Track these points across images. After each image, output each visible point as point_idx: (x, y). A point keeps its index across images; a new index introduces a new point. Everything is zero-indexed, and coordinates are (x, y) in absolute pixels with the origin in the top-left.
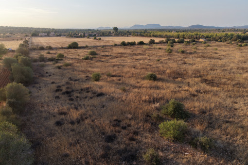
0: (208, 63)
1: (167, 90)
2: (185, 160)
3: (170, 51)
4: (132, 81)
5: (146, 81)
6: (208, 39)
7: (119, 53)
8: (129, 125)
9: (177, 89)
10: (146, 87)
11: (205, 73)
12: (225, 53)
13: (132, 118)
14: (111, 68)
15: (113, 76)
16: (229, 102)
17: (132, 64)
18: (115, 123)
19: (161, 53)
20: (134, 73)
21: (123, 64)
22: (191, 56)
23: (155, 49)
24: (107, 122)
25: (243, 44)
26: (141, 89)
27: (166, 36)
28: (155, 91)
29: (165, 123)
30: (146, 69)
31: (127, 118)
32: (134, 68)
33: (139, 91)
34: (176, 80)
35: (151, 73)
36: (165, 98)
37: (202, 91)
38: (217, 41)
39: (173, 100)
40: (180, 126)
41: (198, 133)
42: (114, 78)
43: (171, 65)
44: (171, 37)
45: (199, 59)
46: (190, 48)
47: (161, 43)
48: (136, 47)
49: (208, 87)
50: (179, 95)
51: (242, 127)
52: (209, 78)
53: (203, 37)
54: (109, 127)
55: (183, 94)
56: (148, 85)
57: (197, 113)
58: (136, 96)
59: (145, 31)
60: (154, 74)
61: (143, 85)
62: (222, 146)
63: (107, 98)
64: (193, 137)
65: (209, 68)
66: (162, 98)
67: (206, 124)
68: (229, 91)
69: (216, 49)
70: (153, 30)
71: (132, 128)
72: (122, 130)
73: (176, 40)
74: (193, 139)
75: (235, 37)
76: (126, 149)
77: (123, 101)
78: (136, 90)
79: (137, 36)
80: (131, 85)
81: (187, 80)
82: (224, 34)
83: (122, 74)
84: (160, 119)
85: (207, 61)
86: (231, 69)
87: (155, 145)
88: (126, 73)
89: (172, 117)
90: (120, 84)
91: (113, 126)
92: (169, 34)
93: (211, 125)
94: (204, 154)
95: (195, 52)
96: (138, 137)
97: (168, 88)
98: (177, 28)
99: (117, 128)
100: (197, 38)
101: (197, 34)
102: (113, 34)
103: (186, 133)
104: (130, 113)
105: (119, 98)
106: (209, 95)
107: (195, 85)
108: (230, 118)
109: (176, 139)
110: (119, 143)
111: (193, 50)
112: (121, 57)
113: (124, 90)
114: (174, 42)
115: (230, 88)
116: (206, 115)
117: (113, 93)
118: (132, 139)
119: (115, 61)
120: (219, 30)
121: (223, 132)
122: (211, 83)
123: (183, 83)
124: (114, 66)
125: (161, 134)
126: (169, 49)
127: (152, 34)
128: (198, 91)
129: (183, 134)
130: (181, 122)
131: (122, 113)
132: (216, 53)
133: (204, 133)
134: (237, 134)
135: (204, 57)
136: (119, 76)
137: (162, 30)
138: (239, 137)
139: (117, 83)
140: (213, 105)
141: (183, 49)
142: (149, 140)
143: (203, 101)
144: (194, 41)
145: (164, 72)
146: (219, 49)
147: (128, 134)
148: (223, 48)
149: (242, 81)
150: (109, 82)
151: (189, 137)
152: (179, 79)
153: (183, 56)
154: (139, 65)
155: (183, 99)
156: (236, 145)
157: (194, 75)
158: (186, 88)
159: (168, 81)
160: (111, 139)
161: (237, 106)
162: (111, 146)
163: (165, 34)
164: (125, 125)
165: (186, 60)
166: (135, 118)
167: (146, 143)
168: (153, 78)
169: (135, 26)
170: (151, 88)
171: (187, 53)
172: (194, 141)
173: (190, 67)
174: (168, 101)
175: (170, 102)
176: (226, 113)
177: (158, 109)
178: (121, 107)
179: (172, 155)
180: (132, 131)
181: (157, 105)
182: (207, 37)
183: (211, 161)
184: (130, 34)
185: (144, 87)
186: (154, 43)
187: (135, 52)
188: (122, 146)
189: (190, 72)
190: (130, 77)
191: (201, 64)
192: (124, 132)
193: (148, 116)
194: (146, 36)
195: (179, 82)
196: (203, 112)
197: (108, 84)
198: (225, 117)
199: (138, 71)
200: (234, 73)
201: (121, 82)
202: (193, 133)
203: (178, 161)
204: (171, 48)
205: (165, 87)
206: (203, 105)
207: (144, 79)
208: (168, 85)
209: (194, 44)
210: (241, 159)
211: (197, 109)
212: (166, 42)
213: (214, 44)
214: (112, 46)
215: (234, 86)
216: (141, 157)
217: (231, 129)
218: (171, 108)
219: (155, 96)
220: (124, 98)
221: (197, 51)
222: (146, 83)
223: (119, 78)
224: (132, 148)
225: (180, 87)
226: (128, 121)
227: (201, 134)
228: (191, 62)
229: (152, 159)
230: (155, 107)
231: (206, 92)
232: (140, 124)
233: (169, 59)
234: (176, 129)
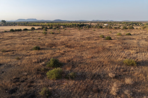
0: (67, 38)
1: (48, 54)
2: (64, 87)
3: (46, 34)
4: (24, 52)
5: (33, 51)
6: (65, 26)
7: (10, 37)
8: (27, 79)
9: (54, 52)
10: (34, 55)
11: (67, 43)
12: (74, 33)
13: (28, 74)
14: (5, 46)
15: (7, 51)
16: (79, 54)
17: (22, 42)
18: (15, 80)
19: (40, 34)
20: (24, 47)
21: (14, 43)
22: (58, 35)
23: (36, 32)
24: (8, 81)
25: (81, 28)
26: (31, 56)
27: (41, 25)
28: (41, 56)
29: (50, 71)
30: (32, 44)
31: (24, 75)
32: (24, 44)
33: (30, 57)
34: (52, 48)
35: (36, 46)
36: (48, 58)
37: (66, 51)
38: (69, 27)
39: (52, 59)
40: (58, 71)
41: (68, 72)
42: (8, 53)
43: (48, 41)
44: (45, 26)
45: (62, 36)
46: (56, 31)
47: (39, 29)
48: (22, 32)
49: (69, 49)
50: (55, 55)
51: (87, 64)
52: (69, 44)
53: (62, 25)
54: (11, 84)
55: (57, 55)
56: (35, 53)
57: (66, 62)
58: (28, 61)
59: (27, 23)
60: (38, 46)
61: (32, 53)
62: (80, 74)
63: (5, 66)
64: (66, 74)
65: (68, 40)
66: (45, 59)
67: (71, 67)
68: (78, 49)
69: (70, 31)
70: (33, 22)
71: (29, 80)
72: (22, 83)
73: (48, 27)
74: (66, 75)
75: (77, 25)
76: (27, 94)
77: (19, 66)
78: (27, 57)
79: (22, 25)
80: (23, 55)
81: (58, 47)
82: (72, 24)
83: (14, 49)
84: (47, 70)
85: (66, 37)
86: (78, 40)
87: (46, 85)
88: (18, 48)
89: (53, 67)
90: (14, 56)
91: (14, 82)
92: (43, 24)
93: (74, 66)
94: (73, 81)
95: (60, 33)
96: (35, 84)
97: (48, 53)
98: (47, 21)
99: (17, 83)
100: (59, 26)
101: (59, 24)
102: (2, 25)
103: (62, 73)
104: (25, 72)
105: (15, 64)
106: (70, 53)
107: (62, 49)
108: (81, 61)
109: (58, 78)
110: (20, 92)
111: (58, 32)
112: (12, 39)
113: (19, 59)
114: (47, 28)
115: (79, 48)
116: (70, 62)
117: (9, 62)
118: (30, 86)
119: (7, 42)
120: (69, 22)
121: (79, 68)
122: (70, 47)
123: (56, 49)
124: (7, 45)
125: (49, 78)
126: (45, 32)
127: (32, 24)
128: (65, 52)
129: (61, 74)
130: (59, 69)
131: (19, 73)
132: (70, 33)
133: (71, 71)
134: (85, 67)
135: (65, 35)
136: (13, 51)
137: (39, 22)
138: (86, 68)
139: (12, 56)
140: (73, 57)
141: (53, 32)
142: (42, 83)
143: (68, 56)
144: (58, 28)
145: (44, 45)
146: (71, 31)
147: (27, 84)
148: (73, 30)
149: (83, 44)
150: (4, 55)
151: (64, 75)
152: (54, 47)
153: (53, 36)
154: (27, 42)
155: (57, 57)
156: (86, 72)
157: (61, 44)
158: (58, 51)
159: (47, 49)
160: (13, 91)
161: (83, 55)
162: (15, 95)
163: (40, 24)
164: (23, 80)
165: (56, 37)
166: (29, 73)
167: (40, 86)
168: (38, 48)
169: (19, 19)
170: (37, 54)
171: (55, 34)
172: (67, 76)
173: (58, 40)
174: (49, 60)
175: (51, 60)
176: (79, 59)
177: (44, 65)
178: (18, 69)
179: (57, 87)
180: (29, 82)
181: (43, 63)
182: (64, 25)
183: (76, 83)
184: (16, 25)
185: (32, 55)
186: (35, 29)
187: (22, 35)
188: (23, 93)
189: (59, 43)
190: (21, 50)
191: (64, 39)
192: (23, 84)
193: (38, 70)
194: (28, 25)
195: (54, 49)
196: (69, 61)
197: (4, 57)
198: (79, 61)
199: (27, 46)
200: (79, 41)
201: (15, 54)
202: (66, 73)
203: (61, 88)
204: (46, 32)
205: (46, 52)
206: (68, 58)
207: (32, 50)
208: (48, 51)
209: (58, 29)
210: (89, 77)
211: (65, 60)
212: (42, 29)
213: (68, 29)
214: (3, 32)
215: (80, 47)
216: (38, 94)
217: (82, 66)
218: (52, 63)
219: (41, 58)
220: (19, 64)
221: (61, 32)
222: (34, 52)
223: (13, 52)
224: (31, 91)
225: (55, 51)
226: (25, 76)
227: (70, 72)
228: (58, 38)
229: (45, 93)
230: (42, 64)
231: (69, 52)
232: (34, 76)
233: (46, 38)
234: (56, 73)
